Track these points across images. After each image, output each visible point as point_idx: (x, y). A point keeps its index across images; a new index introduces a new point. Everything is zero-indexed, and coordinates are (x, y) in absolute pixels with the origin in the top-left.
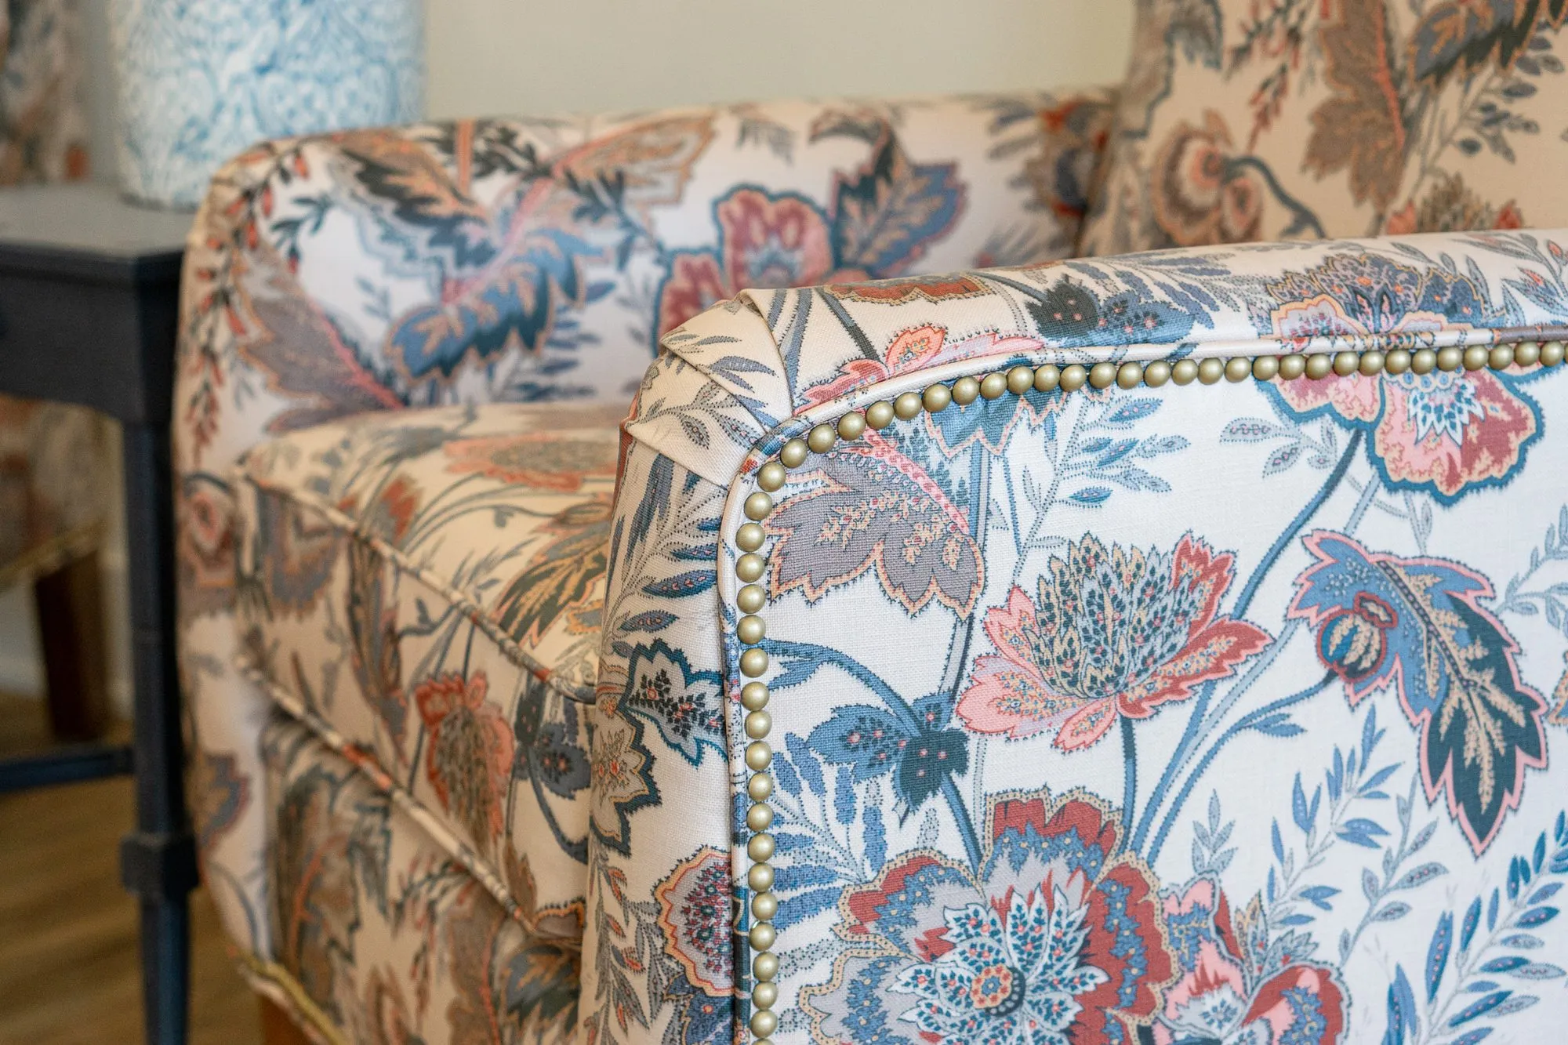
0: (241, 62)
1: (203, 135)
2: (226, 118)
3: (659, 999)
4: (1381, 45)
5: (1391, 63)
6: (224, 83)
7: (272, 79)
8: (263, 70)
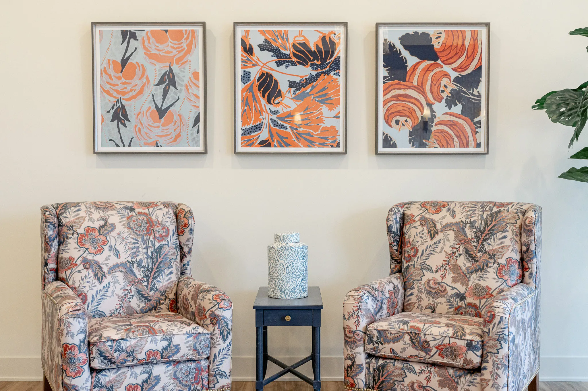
0: (300, 280)
1: (295, 289)
2: (298, 287)
3: (502, 367)
4: (461, 270)
5: (463, 272)
6: (298, 283)
7: (303, 281)
8: (302, 280)
